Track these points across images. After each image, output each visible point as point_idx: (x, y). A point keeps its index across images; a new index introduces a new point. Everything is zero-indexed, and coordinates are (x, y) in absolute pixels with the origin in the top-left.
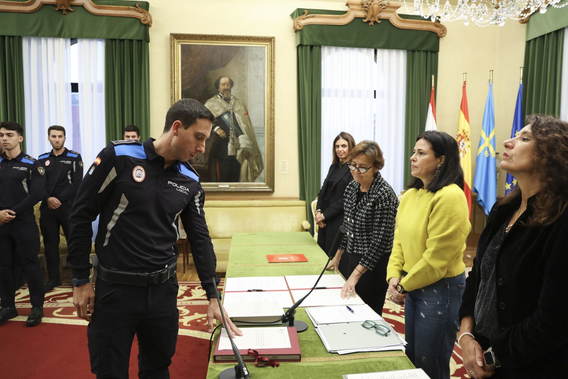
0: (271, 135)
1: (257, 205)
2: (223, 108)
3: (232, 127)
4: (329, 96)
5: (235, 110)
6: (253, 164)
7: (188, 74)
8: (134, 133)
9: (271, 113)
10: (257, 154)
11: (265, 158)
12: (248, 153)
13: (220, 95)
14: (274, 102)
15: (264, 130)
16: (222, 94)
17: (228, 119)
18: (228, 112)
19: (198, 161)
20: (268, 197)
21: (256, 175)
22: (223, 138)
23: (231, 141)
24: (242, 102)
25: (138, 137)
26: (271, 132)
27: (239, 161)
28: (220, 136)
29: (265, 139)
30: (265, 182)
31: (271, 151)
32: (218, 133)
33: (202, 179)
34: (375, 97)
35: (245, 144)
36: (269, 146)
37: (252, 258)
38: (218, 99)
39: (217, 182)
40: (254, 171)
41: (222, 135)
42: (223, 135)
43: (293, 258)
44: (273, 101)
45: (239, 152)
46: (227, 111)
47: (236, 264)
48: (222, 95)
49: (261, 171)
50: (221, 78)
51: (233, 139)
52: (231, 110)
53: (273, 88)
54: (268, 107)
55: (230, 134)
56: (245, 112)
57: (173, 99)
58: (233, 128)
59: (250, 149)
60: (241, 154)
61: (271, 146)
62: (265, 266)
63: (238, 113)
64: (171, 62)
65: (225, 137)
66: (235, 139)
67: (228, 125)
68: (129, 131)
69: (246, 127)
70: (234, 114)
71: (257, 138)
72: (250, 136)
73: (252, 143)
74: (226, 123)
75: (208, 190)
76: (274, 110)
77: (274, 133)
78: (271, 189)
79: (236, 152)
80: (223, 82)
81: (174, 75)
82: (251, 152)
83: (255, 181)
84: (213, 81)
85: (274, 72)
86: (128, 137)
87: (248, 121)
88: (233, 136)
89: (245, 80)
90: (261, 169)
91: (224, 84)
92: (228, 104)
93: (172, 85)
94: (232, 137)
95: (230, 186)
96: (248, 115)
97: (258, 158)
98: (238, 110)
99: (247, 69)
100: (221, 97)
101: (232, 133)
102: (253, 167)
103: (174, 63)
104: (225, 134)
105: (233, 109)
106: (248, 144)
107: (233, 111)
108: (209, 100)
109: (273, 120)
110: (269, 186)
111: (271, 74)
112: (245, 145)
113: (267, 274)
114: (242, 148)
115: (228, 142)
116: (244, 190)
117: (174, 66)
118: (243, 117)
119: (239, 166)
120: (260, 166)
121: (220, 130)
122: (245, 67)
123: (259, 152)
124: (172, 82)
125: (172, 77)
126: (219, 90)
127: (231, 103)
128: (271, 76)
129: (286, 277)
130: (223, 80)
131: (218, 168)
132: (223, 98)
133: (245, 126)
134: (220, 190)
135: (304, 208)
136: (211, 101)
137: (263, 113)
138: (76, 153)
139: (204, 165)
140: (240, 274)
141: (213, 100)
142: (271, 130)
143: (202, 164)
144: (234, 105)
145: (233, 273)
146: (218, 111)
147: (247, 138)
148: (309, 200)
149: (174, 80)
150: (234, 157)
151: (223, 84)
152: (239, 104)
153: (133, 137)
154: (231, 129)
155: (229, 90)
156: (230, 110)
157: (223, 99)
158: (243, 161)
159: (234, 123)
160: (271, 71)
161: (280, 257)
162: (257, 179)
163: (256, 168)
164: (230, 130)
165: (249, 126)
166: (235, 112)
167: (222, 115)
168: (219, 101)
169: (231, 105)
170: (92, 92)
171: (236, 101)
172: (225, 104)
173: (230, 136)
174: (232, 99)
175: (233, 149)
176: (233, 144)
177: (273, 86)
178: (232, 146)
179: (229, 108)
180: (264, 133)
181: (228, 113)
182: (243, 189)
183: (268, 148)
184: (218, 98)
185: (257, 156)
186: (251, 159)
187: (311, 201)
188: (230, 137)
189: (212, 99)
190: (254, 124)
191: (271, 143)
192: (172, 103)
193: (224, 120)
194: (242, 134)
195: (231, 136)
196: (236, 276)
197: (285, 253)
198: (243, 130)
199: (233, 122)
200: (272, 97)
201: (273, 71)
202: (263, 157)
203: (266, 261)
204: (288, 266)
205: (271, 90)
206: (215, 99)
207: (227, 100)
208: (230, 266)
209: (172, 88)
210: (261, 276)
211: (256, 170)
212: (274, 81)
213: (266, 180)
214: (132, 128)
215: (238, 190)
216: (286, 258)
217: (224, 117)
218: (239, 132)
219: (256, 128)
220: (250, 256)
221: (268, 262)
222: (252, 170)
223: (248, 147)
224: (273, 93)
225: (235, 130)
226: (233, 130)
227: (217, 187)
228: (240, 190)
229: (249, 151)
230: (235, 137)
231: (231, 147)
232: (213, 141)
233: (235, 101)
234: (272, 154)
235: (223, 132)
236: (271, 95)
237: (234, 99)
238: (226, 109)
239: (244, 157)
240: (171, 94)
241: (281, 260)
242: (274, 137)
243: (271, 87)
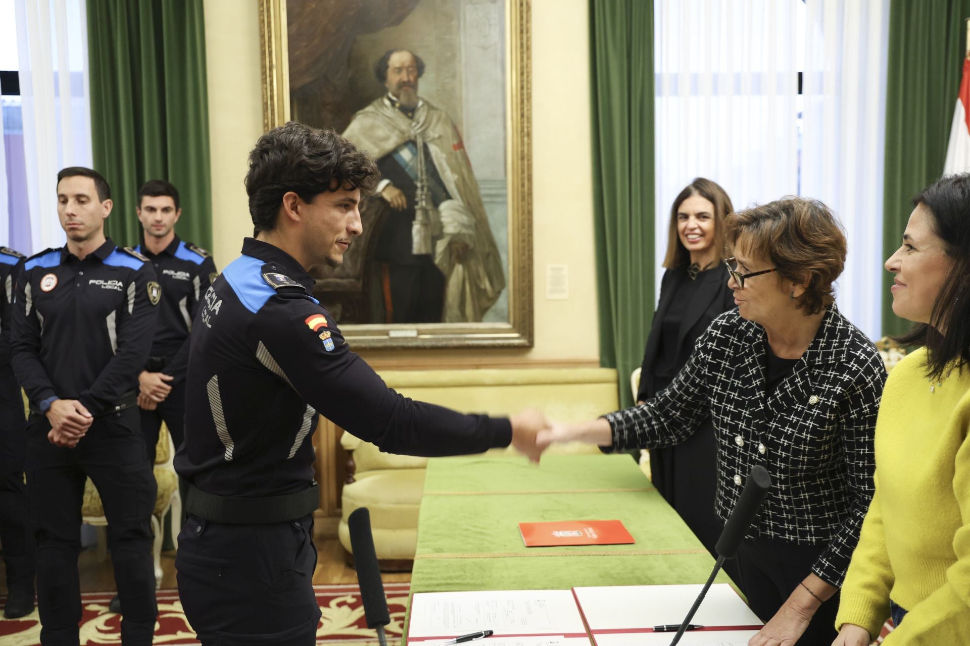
0: (523, 199)
1: (487, 381)
2: (397, 132)
3: (422, 181)
4: (676, 92)
5: (429, 137)
6: (479, 277)
7: (304, 44)
8: (165, 201)
9: (522, 141)
10: (487, 250)
11: (508, 259)
12: (466, 247)
13: (390, 99)
14: (531, 114)
15: (505, 188)
16: (394, 95)
17: (412, 160)
18: (410, 143)
19: (337, 270)
20: (517, 359)
21: (485, 303)
22: (400, 209)
23: (419, 216)
24: (447, 114)
25: (177, 211)
26: (523, 192)
27: (440, 268)
28: (392, 205)
29: (506, 211)
30: (508, 322)
31: (523, 241)
32: (387, 196)
33: (348, 315)
34: (800, 92)
35: (456, 224)
36: (518, 229)
37: (481, 533)
38: (385, 109)
39: (385, 321)
40: (479, 293)
41: (397, 201)
42: (400, 201)
43: (592, 534)
44: (528, 110)
45: (441, 246)
46: (407, 139)
47: (439, 550)
48: (394, 98)
49: (499, 293)
50: (389, 53)
51: (425, 211)
52: (418, 137)
53: (528, 77)
54: (515, 125)
55: (417, 199)
56: (455, 142)
57: (267, 110)
58: (425, 183)
59: (470, 236)
60: (445, 250)
61: (523, 227)
62: (516, 555)
63: (437, 145)
64: (261, 13)
65: (405, 207)
66: (431, 213)
67: (411, 175)
68: (155, 194)
69: (458, 179)
70: (425, 147)
71: (487, 208)
72: (469, 203)
73: (474, 220)
74: (407, 170)
75: (363, 345)
76: (529, 135)
77: (530, 194)
78: (525, 339)
79: (434, 246)
80: (397, 65)
81: (270, 47)
82: (471, 246)
83: (485, 318)
84: (372, 62)
85: (529, 34)
86: (152, 209)
87: (463, 163)
88: (424, 203)
89: (454, 55)
90: (497, 287)
91: (399, 70)
92: (408, 121)
93: (264, 73)
94: (422, 206)
95: (420, 332)
96: (462, 150)
97: (491, 259)
98: (437, 136)
99: (459, 26)
100: (393, 103)
101: (422, 195)
102: (478, 282)
103: (269, 17)
104: (404, 198)
105: (423, 134)
106: (463, 225)
107: (423, 138)
108: (361, 112)
109: (528, 160)
110: (518, 332)
111: (522, 39)
112: (455, 227)
113: (523, 584)
114: (449, 234)
115: (413, 217)
116: (455, 343)
117: (269, 23)
118: (451, 153)
119: (441, 281)
120: (495, 282)
121: (391, 188)
122: (454, 23)
123: (492, 244)
124: (263, 66)
125: (263, 53)
126: (387, 85)
127: (419, 118)
128: (522, 44)
129: (576, 589)
130: (398, 59)
131: (387, 286)
132: (397, 105)
133: (456, 177)
134: (394, 344)
135: (612, 387)
136: (366, 114)
137: (501, 143)
138: (15, 252)
139: (352, 280)
140: (449, 581)
141: (372, 112)
142: (523, 185)
143: (348, 277)
144: (427, 123)
145: (430, 579)
146: (386, 139)
147: (461, 209)
148: (625, 367)
149: (271, 61)
150: (427, 259)
151: (397, 70)
152: (438, 120)
153: (166, 210)
154: (419, 185)
155: (412, 86)
156: (416, 137)
157: (397, 110)
158: (452, 267)
159: (427, 171)
160: (522, 32)
161: (559, 530)
162: (490, 314)
163: (486, 284)
164: (416, 188)
165: (466, 176)
166: (430, 142)
167: (396, 150)
168: (387, 114)
169: (418, 123)
170: (57, 93)
171: (432, 112)
172: (402, 122)
173: (416, 203)
174: (422, 109)
175: (425, 238)
176: (425, 225)
177: (528, 72)
178: (423, 229)
179: (412, 132)
180: (505, 196)
181: (411, 145)
182: (452, 339)
183: (516, 233)
184: (386, 106)
185: (488, 255)
186: (472, 263)
187: (630, 369)
188: (416, 207)
189: (369, 109)
190: (480, 172)
191: (523, 220)
192: (266, 121)
193: (401, 163)
194: (449, 197)
195: (420, 204)
196: (437, 589)
197: (571, 518)
198: (451, 187)
199: (424, 169)
200: (525, 101)
201: (527, 32)
202: (503, 257)
203: (518, 542)
204: (582, 557)
205: (522, 81)
206: (377, 109)
207: (409, 111)
208: (422, 558)
209: (266, 83)
210: (509, 589)
211: (485, 290)
212: (529, 58)
213: (512, 315)
214: (161, 188)
215: (440, 344)
216: (575, 534)
217: (401, 156)
218: (439, 193)
219: (484, 181)
220: (475, 526)
221: (526, 545)
222: (474, 290)
223: (464, 231)
224: (528, 89)
225: (429, 189)
226: (425, 189)
227: (385, 337)
228: (444, 343)
229: (468, 241)
230: (429, 207)
231: (419, 231)
232: (373, 217)
233: (428, 113)
234: (527, 249)
235: (400, 195)
236: (522, 95)
237: (426, 107)
238: (407, 135)
239: (453, 257)
240: (263, 99)
241: (561, 538)
242: (530, 204)
243: (522, 74)
